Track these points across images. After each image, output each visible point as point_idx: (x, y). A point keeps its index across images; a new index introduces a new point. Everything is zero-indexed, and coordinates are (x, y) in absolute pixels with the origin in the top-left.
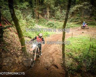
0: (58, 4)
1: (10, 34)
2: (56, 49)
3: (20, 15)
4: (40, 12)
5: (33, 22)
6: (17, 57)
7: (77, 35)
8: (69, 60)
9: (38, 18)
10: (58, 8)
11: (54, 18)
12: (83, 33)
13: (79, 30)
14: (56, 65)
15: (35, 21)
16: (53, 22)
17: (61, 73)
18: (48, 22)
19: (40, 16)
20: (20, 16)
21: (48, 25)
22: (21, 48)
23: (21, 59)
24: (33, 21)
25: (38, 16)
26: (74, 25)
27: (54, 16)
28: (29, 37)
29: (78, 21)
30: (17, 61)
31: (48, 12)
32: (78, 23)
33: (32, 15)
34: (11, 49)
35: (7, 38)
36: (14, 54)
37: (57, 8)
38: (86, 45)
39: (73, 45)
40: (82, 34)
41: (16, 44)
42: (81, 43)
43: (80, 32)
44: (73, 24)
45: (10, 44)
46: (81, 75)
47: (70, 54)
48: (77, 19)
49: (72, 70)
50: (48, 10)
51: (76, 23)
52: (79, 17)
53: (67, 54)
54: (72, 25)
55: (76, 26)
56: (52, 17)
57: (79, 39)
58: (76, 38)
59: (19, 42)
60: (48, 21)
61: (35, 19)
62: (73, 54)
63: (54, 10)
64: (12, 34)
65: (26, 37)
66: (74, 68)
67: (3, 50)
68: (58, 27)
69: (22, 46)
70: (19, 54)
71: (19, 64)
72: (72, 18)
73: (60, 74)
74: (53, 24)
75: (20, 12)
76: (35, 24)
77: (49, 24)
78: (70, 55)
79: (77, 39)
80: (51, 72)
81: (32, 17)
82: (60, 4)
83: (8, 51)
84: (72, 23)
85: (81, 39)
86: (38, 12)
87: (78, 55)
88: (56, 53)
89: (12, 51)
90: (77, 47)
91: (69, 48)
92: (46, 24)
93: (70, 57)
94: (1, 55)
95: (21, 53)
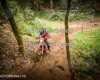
1: (5, 32)
2: (63, 48)
3: (17, 7)
4: (41, 2)
6: (14, 58)
7: (88, 28)
8: (77, 60)
9: (40, 10)
11: (59, 8)
12: (96, 25)
14: (61, 67)
15: (35, 14)
16: (59, 14)
17: (68, 76)
18: (52, 15)
19: (41, 7)
20: (17, 9)
21: (52, 18)
22: (18, 49)
23: (19, 61)
24: (33, 14)
25: (39, 7)
26: (85, 16)
27: (59, 6)
28: (28, 34)
34: (6, 50)
35: (2, 37)
36: (10, 56)
39: (83, 41)
42: (94, 38)
43: (92, 24)
46: (93, 77)
47: (80, 52)
48: (89, 7)
49: (82, 72)
52: (91, 5)
53: (76, 52)
56: (57, 7)
57: (91, 34)
58: (87, 33)
59: (17, 41)
60: (52, 13)
61: (35, 12)
62: (84, 52)
64: (8, 31)
65: (25, 34)
69: (19, 46)
70: (16, 55)
71: (17, 67)
72: (82, 7)
73: (66, 77)
74: (58, 16)
75: (16, 3)
76: (36, 18)
78: (79, 54)
79: (89, 33)
80: (55, 75)
81: (31, 9)
83: (3, 52)
84: (82, 14)
85: (93, 33)
86: (39, 2)
88: (62, 52)
89: (8, 53)
90: (88, 43)
91: (79, 46)
92: (50, 17)
93: (79, 57)
95: (18, 54)
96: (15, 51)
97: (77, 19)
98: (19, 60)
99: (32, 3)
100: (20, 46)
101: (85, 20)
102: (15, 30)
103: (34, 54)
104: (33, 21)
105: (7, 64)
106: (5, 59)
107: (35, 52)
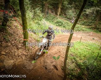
0: (73, 3)
1: (14, 24)
2: (60, 51)
4: (51, 7)
5: (41, 16)
6: (18, 49)
7: (86, 40)
9: (47, 13)
10: (72, 7)
11: (65, 16)
12: (94, 39)
13: (90, 35)
14: (56, 67)
16: (63, 21)
17: (60, 76)
18: (57, 20)
20: (28, 7)
21: (56, 23)
25: (48, 11)
26: (86, 29)
27: (65, 14)
29: (91, 25)
30: (16, 54)
31: (60, 9)
32: (90, 27)
33: (41, 9)
34: (12, 40)
35: (11, 28)
37: (70, 7)
38: (94, 52)
39: (79, 50)
40: (92, 40)
41: (18, 36)
42: (89, 50)
44: (85, 27)
45: (12, 34)
47: (74, 58)
48: (91, 22)
49: (73, 76)
50: (60, 7)
51: (88, 27)
52: (93, 21)
53: (71, 58)
54: (84, 29)
55: (88, 30)
56: (63, 15)
57: (87, 45)
58: (84, 44)
59: (22, 35)
61: (44, 14)
62: (78, 59)
63: (67, 8)
64: (16, 24)
66: (75, 73)
67: (5, 39)
68: (67, 27)
70: (19, 46)
71: (18, 57)
72: (85, 20)
73: (58, 76)
74: (62, 23)
76: (43, 19)
77: (58, 22)
78: (73, 60)
79: (86, 44)
80: (49, 72)
81: (41, 11)
82: (75, 2)
83: (9, 41)
84: (83, 26)
85: (89, 45)
86: (49, 6)
87: (82, 61)
88: (59, 54)
89: (13, 42)
90: (83, 53)
91: (74, 53)
93: (73, 62)
94: (2, 44)
95: (22, 46)
96: (20, 43)
97: (78, 30)
98: (21, 51)
99: (43, 6)
100: (25, 40)
101: (85, 33)
102: (25, 25)
103: (35, 49)
104: (39, 22)
105: (10, 52)
106: (10, 47)
107: (36, 48)
